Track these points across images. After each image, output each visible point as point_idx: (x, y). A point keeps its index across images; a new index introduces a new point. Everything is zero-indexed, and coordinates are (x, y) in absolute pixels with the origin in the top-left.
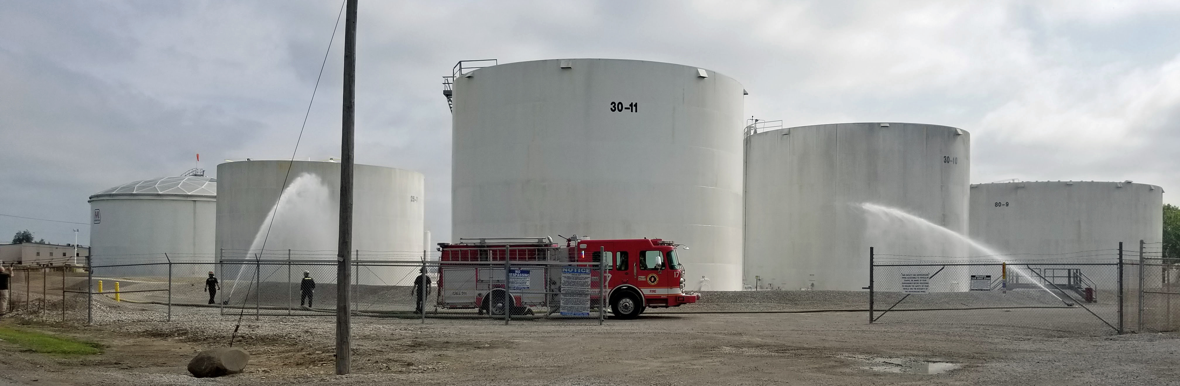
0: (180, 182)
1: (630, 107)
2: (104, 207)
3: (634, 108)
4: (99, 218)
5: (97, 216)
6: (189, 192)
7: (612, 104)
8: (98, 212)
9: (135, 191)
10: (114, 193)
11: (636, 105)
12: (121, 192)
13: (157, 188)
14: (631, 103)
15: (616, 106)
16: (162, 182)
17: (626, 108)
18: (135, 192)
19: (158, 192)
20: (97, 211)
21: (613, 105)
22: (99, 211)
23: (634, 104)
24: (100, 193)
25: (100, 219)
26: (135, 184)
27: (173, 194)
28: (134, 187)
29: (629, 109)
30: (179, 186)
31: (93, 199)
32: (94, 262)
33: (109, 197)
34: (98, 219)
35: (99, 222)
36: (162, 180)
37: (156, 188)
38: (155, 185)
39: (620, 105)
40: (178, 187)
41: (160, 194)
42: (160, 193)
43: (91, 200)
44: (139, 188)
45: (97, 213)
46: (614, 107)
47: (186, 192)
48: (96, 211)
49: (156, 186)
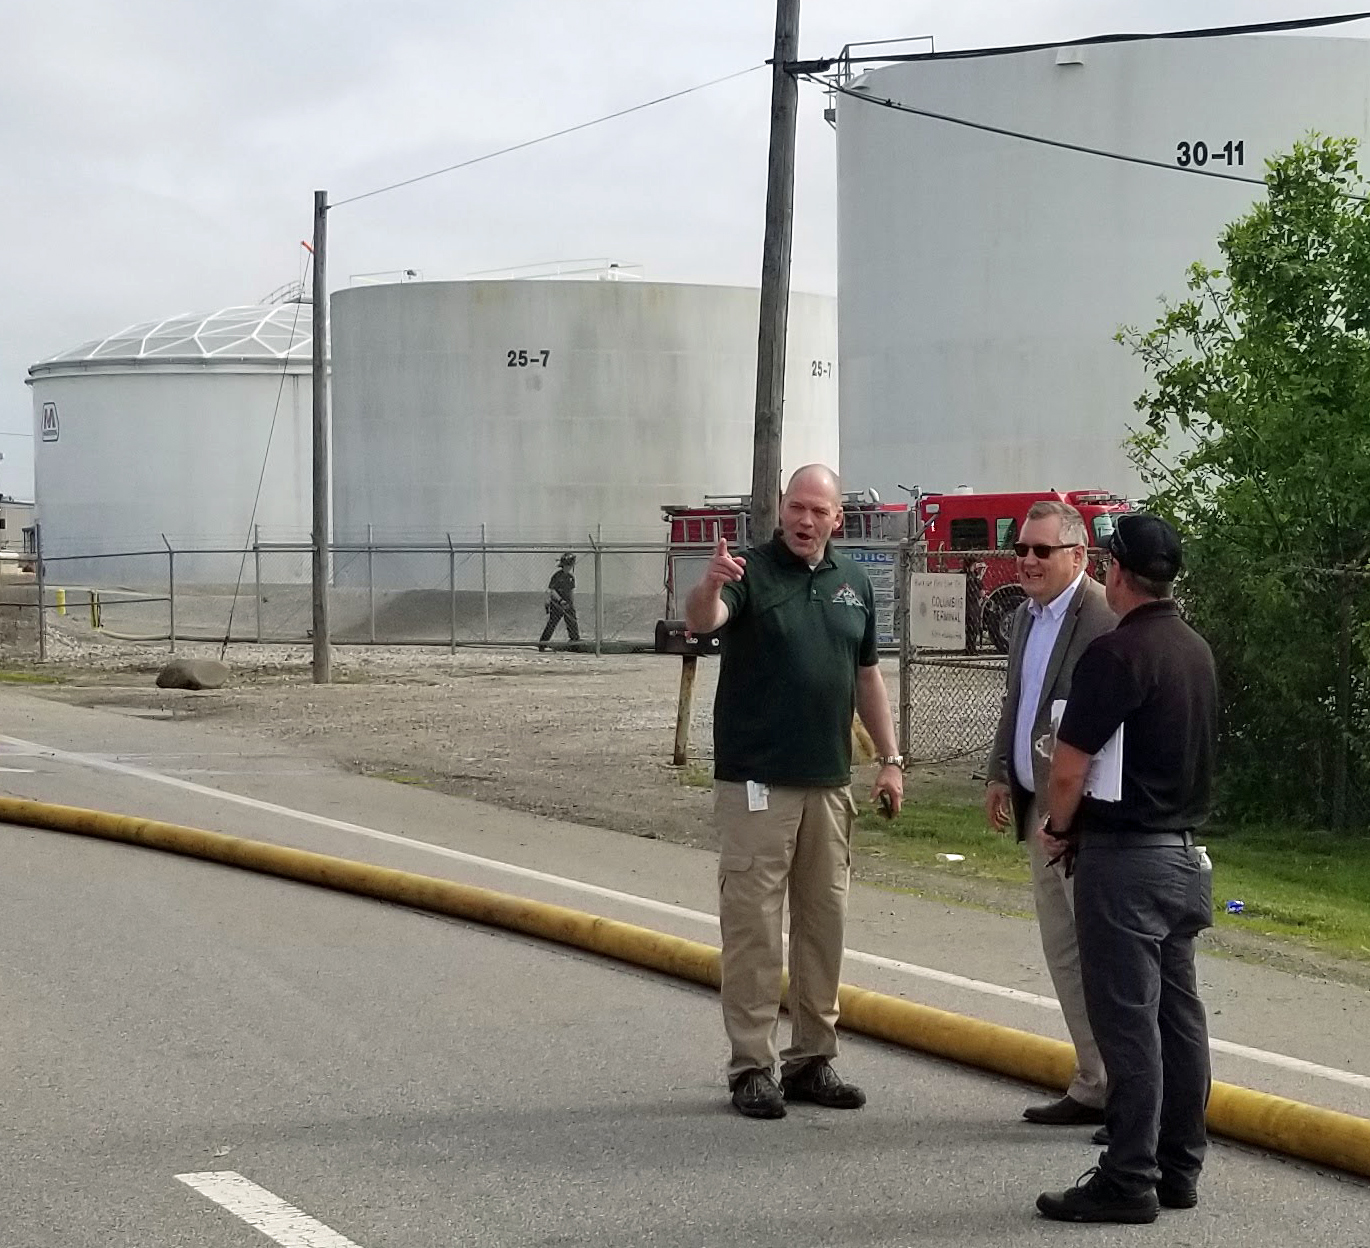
0: (259, 323)
1: (1226, 153)
2: (66, 395)
3: (1235, 154)
4: (54, 426)
5: (49, 422)
6: (281, 351)
7: (1179, 148)
8: (51, 410)
9: (142, 351)
10: (90, 357)
11: (1240, 147)
12: (106, 354)
13: (198, 342)
14: (1226, 143)
15: (1191, 153)
16: (213, 325)
17: (1214, 157)
18: (142, 355)
19: (201, 352)
20: (49, 406)
21: (1184, 149)
22: (52, 406)
23: (1234, 145)
24: (54, 359)
25: (56, 428)
26: (144, 330)
27: (240, 359)
28: (142, 341)
29: (1222, 156)
30: (254, 335)
31: (38, 374)
32: (49, 547)
33: (79, 368)
34: (51, 428)
35: (54, 438)
36: (209, 319)
37: (195, 343)
38: (193, 333)
39: (1200, 149)
40: (252, 339)
41: (205, 359)
42: (207, 355)
43: (36, 377)
44: (153, 343)
45: (49, 412)
46: (1186, 153)
47: (273, 350)
48: (46, 407)
49: (196, 336)
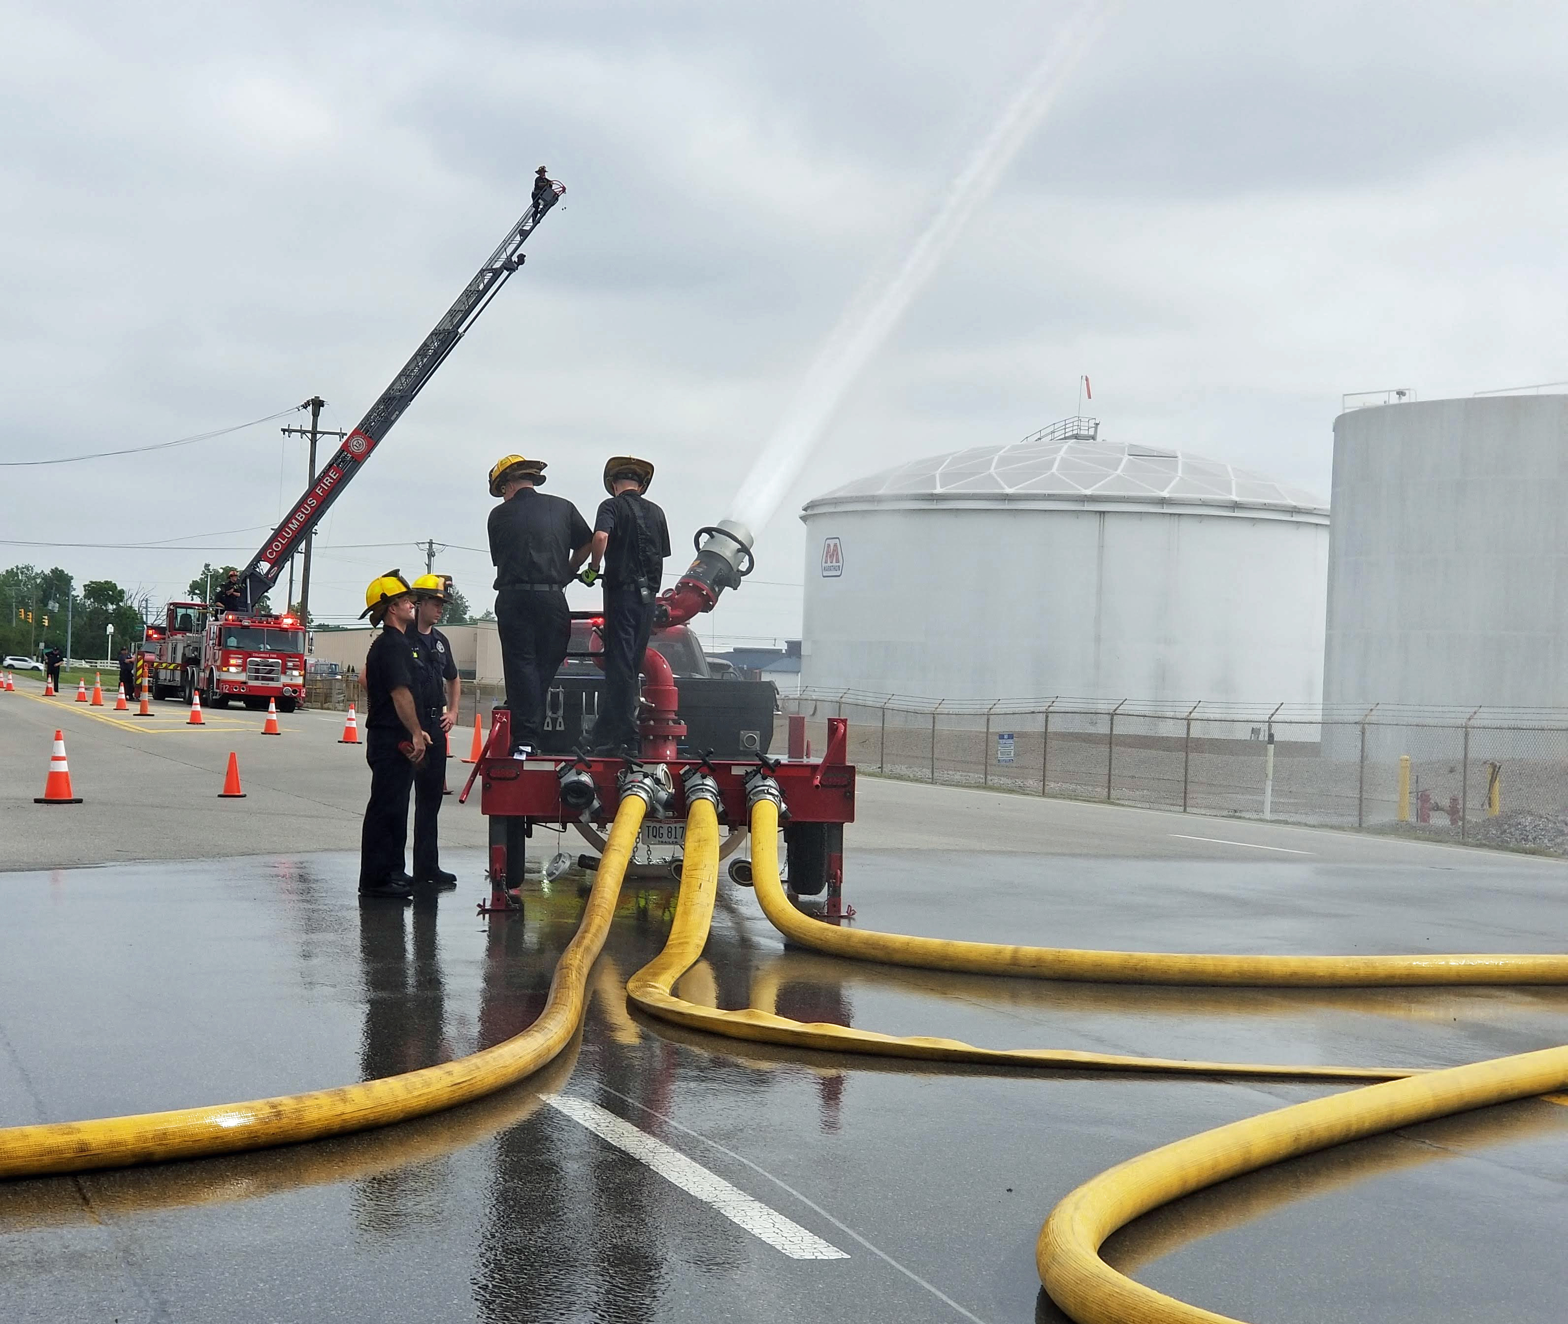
0: (1055, 458)
2: (851, 532)
4: (837, 561)
5: (832, 556)
6: (1088, 488)
8: (834, 546)
9: (936, 486)
10: (882, 492)
13: (996, 477)
18: (939, 490)
19: (1003, 488)
20: (832, 543)
22: (837, 542)
25: (841, 564)
27: (1044, 495)
30: (1053, 471)
33: (869, 503)
34: (834, 564)
35: (838, 573)
36: (999, 453)
37: (994, 478)
38: (989, 469)
40: (1053, 475)
41: (1007, 495)
42: (1009, 491)
43: (808, 514)
44: (947, 478)
45: (830, 548)
47: (1078, 487)
48: (828, 541)
49: (992, 471)
